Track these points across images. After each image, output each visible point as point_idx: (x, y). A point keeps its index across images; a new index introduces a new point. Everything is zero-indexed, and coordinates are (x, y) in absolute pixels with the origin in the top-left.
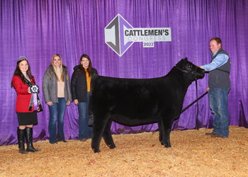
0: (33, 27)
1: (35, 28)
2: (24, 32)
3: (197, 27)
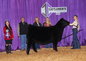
3: (78, 6)
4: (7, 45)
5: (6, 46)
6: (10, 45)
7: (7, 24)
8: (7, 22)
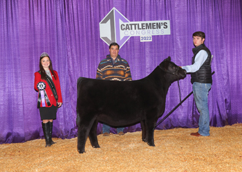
0: (26, 24)
1: (28, 25)
2: (17, 29)
4: (46, 122)
5: (43, 124)
6: (51, 121)
7: (46, 63)
8: (46, 59)
